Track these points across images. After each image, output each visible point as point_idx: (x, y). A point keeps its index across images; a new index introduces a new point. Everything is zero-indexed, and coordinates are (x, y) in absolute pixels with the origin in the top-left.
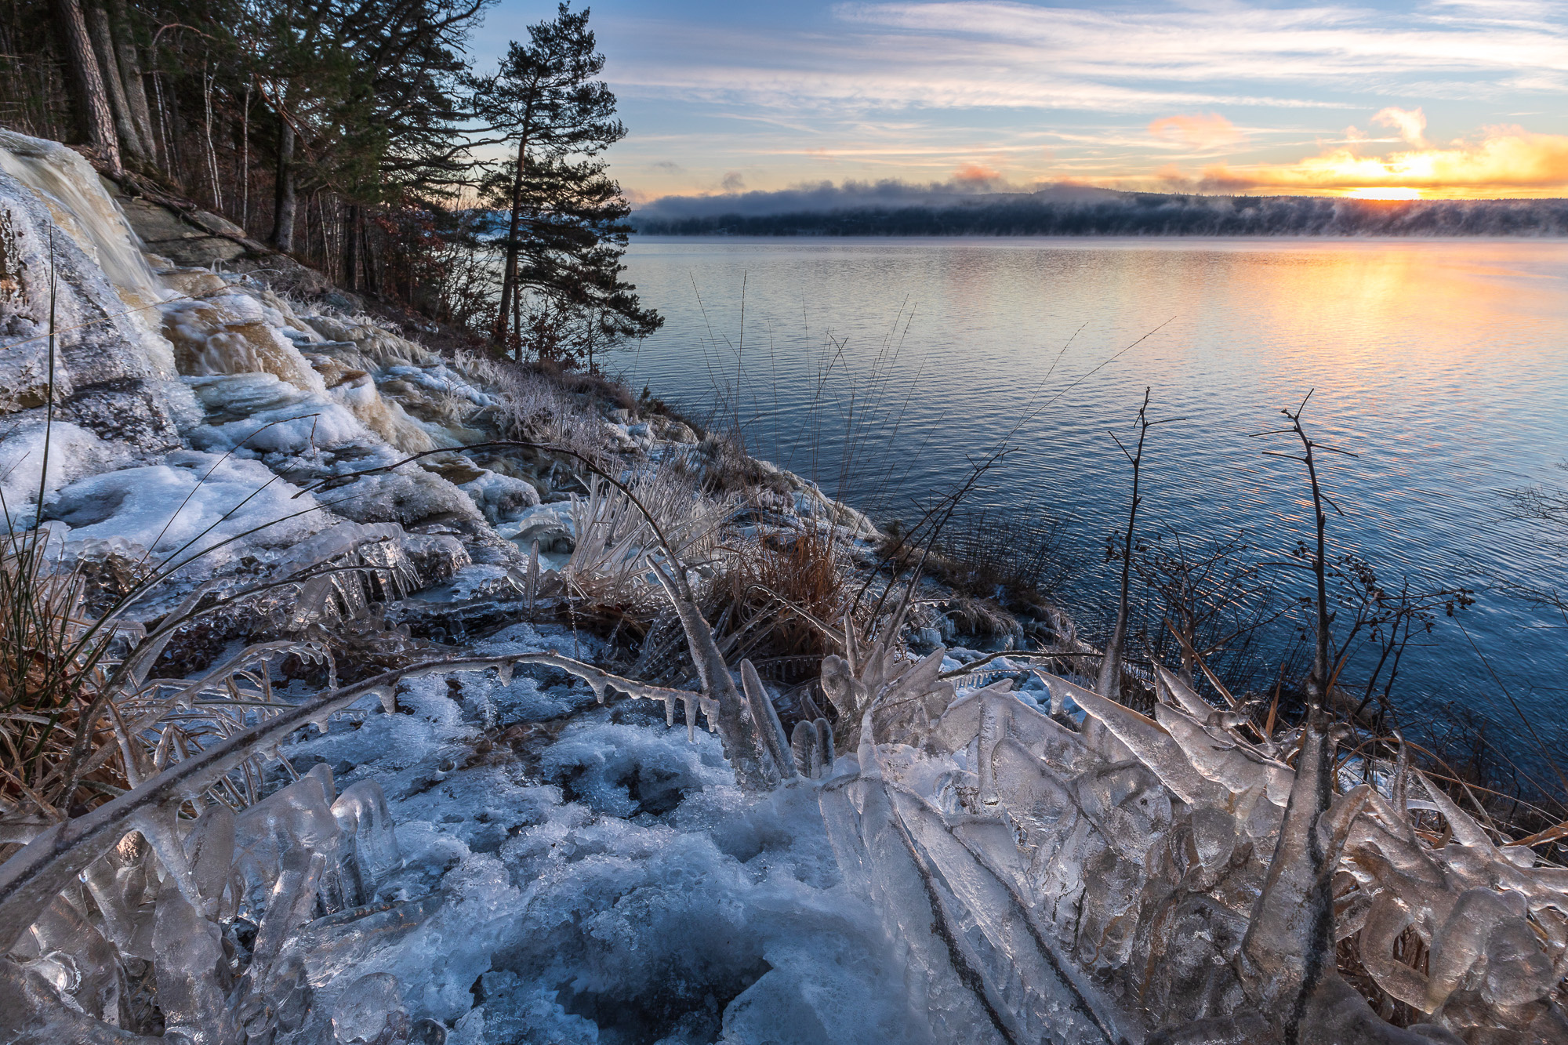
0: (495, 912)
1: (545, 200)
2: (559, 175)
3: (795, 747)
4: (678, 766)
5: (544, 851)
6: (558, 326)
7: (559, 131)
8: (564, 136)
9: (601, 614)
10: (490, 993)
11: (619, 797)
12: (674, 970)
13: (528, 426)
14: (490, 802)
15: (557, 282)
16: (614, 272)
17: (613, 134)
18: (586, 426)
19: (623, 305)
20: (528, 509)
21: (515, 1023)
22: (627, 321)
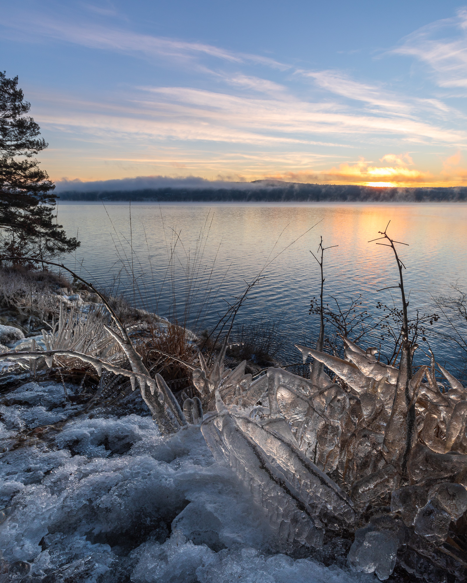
0: (45, 508)
1: (5, 180)
2: (12, 167)
3: (185, 411)
4: (128, 432)
5: (66, 478)
6: (22, 247)
7: (8, 143)
8: (13, 145)
9: (74, 373)
10: (50, 544)
11: (101, 450)
12: (143, 514)
13: (12, 299)
14: (31, 462)
15: (18, 224)
16: (50, 219)
17: (40, 146)
18: (45, 297)
19: (58, 236)
20: (18, 341)
21: (67, 553)
22: (60, 244)
